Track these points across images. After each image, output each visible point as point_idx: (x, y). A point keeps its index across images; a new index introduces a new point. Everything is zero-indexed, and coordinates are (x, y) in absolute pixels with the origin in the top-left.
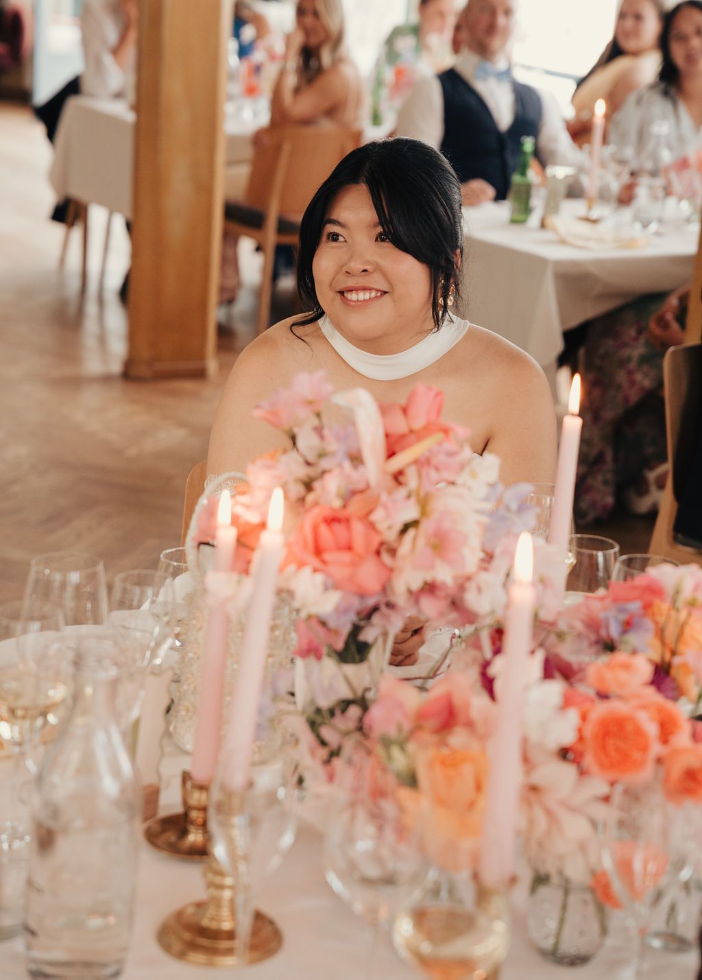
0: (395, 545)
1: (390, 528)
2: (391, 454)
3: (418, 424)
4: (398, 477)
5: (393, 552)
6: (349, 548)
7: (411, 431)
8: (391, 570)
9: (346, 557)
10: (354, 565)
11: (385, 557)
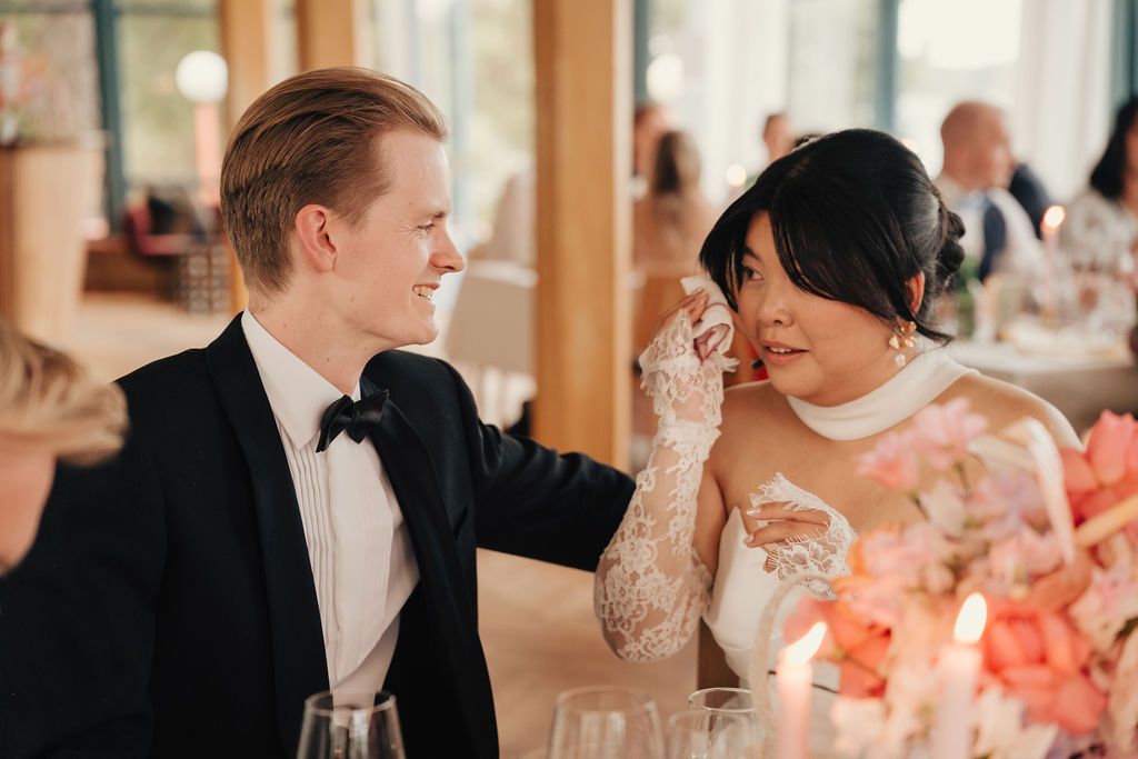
0: (1112, 655)
1: (1106, 626)
2: (1079, 521)
3: (1111, 474)
4: (1094, 552)
5: (1107, 666)
6: (1043, 660)
7: (1102, 487)
8: (1106, 695)
9: (1042, 675)
10: (1054, 687)
11: (1098, 677)
